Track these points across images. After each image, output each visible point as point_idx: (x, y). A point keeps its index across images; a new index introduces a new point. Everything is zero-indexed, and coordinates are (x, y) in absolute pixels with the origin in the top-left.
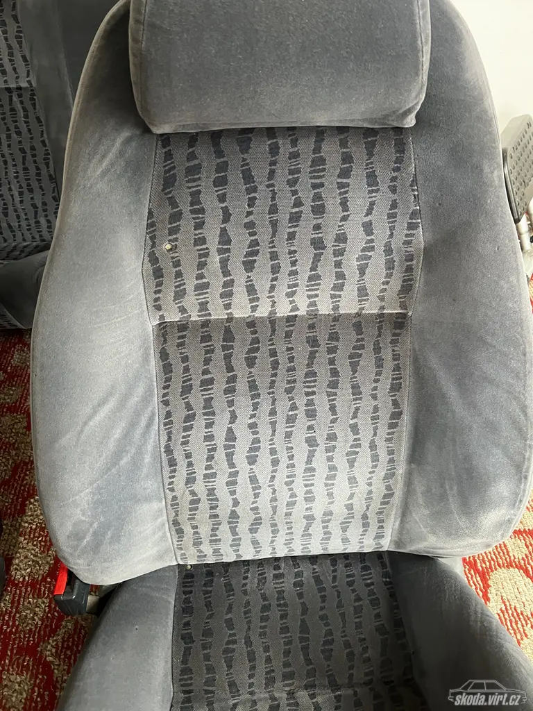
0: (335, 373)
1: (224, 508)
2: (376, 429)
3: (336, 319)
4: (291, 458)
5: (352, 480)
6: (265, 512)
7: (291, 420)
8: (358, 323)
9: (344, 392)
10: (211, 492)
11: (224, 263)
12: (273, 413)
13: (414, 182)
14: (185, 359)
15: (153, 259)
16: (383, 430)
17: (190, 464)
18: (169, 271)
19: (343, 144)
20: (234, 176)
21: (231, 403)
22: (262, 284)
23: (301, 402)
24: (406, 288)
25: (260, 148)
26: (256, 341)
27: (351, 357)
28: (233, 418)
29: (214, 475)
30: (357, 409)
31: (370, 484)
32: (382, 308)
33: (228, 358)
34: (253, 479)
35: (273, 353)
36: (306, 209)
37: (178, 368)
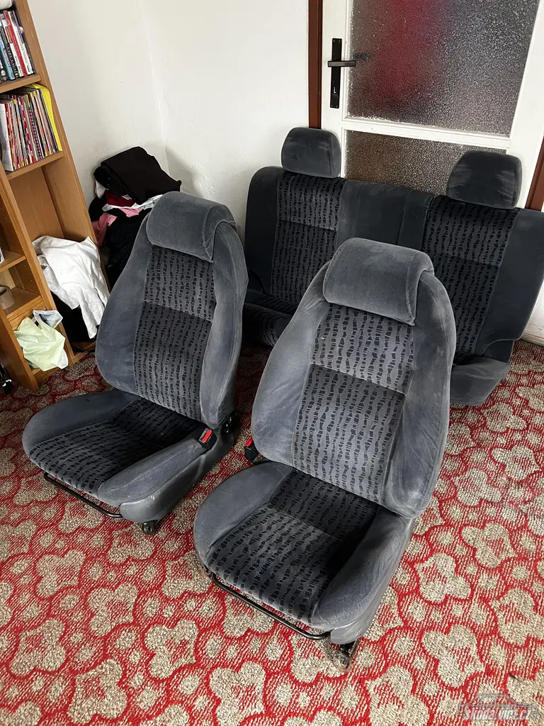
0: (371, 408)
1: (314, 447)
2: (380, 437)
3: (378, 387)
4: (344, 435)
5: (366, 456)
6: (329, 456)
7: (348, 420)
8: (386, 391)
9: (371, 418)
10: (311, 436)
11: (340, 351)
12: (342, 414)
13: (412, 345)
14: (317, 380)
15: (317, 341)
16: (382, 439)
17: (306, 421)
18: (321, 347)
19: (390, 324)
20: (350, 322)
21: (328, 404)
22: (352, 363)
23: (354, 414)
24: (405, 384)
25: (361, 316)
26: (345, 383)
27: (378, 404)
28: (327, 410)
29: (314, 430)
30: (375, 426)
31: (373, 462)
32: (396, 389)
33: (333, 386)
34: (327, 438)
35: (350, 391)
36: (373, 342)
37: (314, 382)
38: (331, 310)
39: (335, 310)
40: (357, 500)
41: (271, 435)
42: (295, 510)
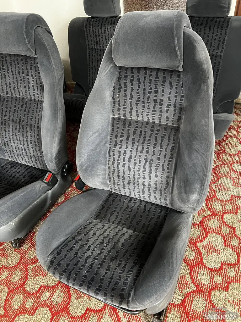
0: (156, 141)
1: (121, 174)
2: (165, 161)
3: (160, 125)
4: (140, 163)
5: (156, 175)
6: (132, 179)
7: (142, 152)
8: (166, 127)
9: (158, 148)
10: (118, 168)
11: (131, 102)
12: (137, 149)
13: (182, 87)
14: (118, 128)
15: (113, 99)
16: (167, 162)
17: (114, 158)
18: (117, 102)
19: (164, 74)
20: (135, 79)
21: (127, 143)
22: (140, 110)
23: (145, 147)
24: (179, 119)
25: (142, 72)
26: (137, 127)
27: (161, 137)
28: (127, 148)
29: (119, 163)
30: (160, 153)
31: (162, 178)
32: (173, 124)
33: (129, 130)
34: (129, 167)
35: (141, 132)
36: (153, 91)
37: (116, 130)
38: (120, 72)
39: (123, 72)
40: (154, 207)
41: (91, 171)
42: (113, 218)
